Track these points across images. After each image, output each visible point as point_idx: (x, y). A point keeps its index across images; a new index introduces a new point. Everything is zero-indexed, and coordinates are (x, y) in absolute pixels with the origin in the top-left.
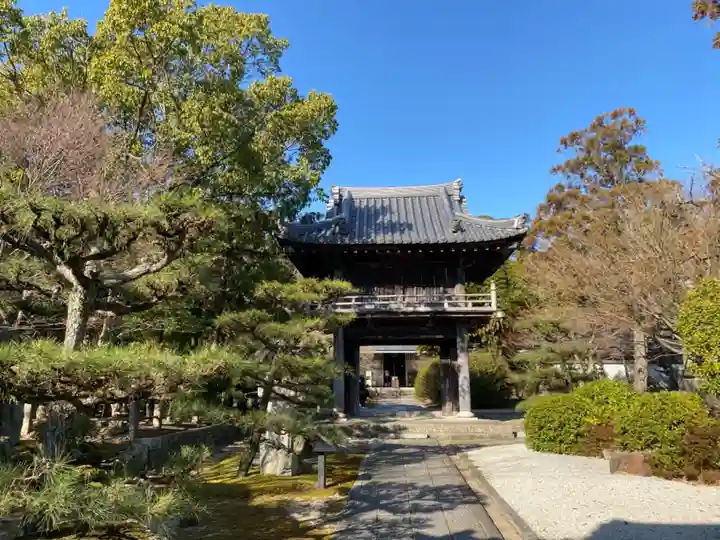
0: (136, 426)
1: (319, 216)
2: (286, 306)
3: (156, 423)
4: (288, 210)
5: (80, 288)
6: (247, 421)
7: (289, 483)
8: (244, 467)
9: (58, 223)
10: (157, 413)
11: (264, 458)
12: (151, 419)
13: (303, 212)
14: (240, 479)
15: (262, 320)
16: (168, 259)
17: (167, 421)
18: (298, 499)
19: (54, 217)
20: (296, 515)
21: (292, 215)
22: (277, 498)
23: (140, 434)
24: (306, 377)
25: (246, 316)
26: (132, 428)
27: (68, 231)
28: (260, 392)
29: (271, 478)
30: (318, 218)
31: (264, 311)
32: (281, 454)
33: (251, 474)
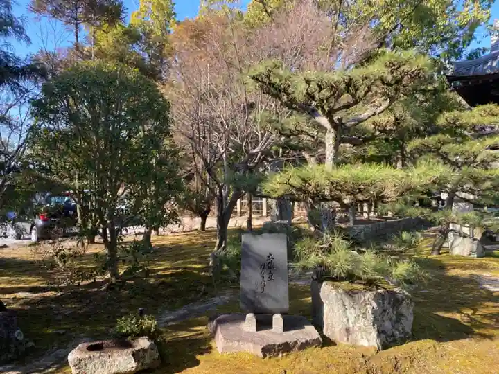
0: (354, 217)
1: (484, 50)
2: (465, 129)
3: (365, 216)
4: (455, 50)
5: (332, 130)
6: (438, 216)
7: (477, 263)
8: (437, 248)
9: (321, 88)
10: (366, 209)
11: (452, 244)
12: (362, 213)
13: (468, 50)
14: (434, 256)
15: (444, 143)
16: (390, 102)
17: (372, 214)
18: (486, 274)
19: (318, 84)
20: (488, 286)
21: (458, 54)
22: (468, 272)
23: (356, 222)
24: (488, 184)
25: (431, 140)
26: (351, 218)
27: (326, 93)
28: (444, 196)
29: (460, 258)
30: (483, 53)
31: (447, 135)
32: (467, 240)
33: (442, 253)
